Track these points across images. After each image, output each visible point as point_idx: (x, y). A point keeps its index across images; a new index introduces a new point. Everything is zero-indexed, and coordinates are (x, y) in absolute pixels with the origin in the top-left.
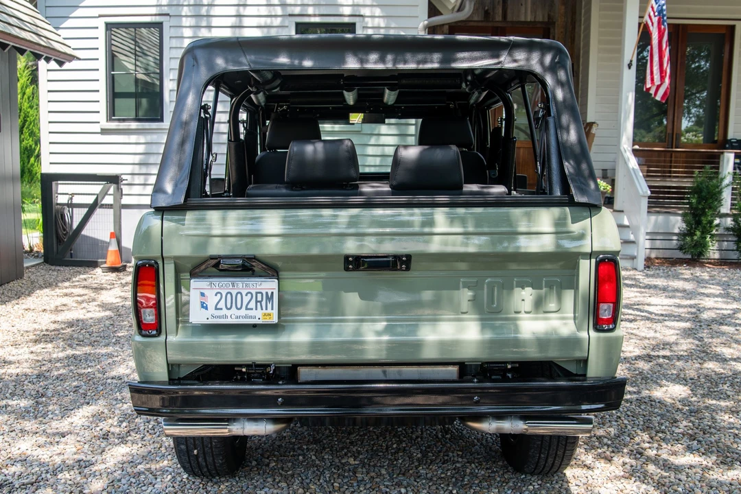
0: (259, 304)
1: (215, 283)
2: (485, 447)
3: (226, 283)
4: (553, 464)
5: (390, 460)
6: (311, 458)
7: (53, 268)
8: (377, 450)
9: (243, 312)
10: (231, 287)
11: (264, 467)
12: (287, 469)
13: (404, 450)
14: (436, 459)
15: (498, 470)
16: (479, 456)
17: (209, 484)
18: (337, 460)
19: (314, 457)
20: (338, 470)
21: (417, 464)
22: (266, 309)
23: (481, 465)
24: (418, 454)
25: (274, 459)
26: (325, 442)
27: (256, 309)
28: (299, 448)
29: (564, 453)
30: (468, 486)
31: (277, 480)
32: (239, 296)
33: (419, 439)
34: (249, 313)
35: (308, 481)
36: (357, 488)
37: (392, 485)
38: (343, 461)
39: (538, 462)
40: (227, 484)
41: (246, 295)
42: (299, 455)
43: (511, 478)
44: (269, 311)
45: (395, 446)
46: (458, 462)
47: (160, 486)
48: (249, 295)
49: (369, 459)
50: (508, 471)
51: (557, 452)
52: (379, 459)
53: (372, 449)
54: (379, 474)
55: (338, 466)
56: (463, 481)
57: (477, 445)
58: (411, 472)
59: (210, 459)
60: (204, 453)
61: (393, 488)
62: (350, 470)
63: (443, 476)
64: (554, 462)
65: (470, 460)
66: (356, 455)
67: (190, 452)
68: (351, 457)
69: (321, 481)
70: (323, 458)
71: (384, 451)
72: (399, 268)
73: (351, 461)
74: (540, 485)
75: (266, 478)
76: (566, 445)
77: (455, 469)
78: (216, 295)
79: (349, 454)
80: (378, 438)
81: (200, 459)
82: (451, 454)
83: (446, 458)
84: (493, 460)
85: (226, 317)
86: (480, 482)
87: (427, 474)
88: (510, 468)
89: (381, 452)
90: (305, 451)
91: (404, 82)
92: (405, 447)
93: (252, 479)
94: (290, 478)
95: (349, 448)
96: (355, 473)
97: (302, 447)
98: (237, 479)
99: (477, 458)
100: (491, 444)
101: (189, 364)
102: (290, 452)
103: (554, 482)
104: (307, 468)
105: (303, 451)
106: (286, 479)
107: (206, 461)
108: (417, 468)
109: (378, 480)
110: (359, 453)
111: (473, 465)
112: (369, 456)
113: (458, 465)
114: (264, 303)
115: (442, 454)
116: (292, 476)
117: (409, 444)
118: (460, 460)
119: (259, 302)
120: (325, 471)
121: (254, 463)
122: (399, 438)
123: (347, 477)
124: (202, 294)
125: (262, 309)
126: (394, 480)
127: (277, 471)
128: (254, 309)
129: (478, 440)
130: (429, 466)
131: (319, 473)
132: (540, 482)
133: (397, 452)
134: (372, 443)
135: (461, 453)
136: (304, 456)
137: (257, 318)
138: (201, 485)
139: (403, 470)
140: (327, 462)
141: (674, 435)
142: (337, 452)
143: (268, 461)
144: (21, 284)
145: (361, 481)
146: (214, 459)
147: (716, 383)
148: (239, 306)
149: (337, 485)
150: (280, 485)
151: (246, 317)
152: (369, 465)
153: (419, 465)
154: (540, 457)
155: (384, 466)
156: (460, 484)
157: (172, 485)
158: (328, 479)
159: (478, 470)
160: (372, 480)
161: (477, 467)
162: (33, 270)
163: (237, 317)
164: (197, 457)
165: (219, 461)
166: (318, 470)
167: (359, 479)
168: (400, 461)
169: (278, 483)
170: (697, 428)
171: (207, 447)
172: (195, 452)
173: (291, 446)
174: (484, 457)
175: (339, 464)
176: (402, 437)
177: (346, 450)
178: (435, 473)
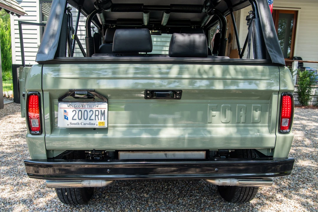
0: (97, 117)
1: (72, 105)
2: (209, 188)
3: (78, 105)
4: (246, 199)
5: (164, 195)
6: (126, 194)
7: (17, 104)
8: (158, 189)
9: (88, 121)
10: (81, 107)
11: (102, 199)
12: (114, 200)
13: (171, 189)
14: (186, 195)
15: (217, 200)
16: (207, 193)
17: (74, 209)
18: (138, 195)
19: (127, 193)
20: (139, 200)
21: (177, 197)
22: (101, 120)
23: (209, 197)
24: (177, 191)
25: (108, 194)
26: (132, 185)
27: (95, 120)
28: (120, 189)
29: (252, 193)
30: (204, 209)
31: (109, 206)
32: (86, 112)
33: (178, 184)
34: (92, 122)
35: (124, 206)
36: (149, 210)
37: (166, 209)
38: (141, 195)
39: (239, 197)
40: (83, 209)
41: (90, 112)
42: (120, 192)
43: (224, 205)
44: (103, 121)
45: (166, 187)
46: (197, 196)
47: (49, 210)
48: (92, 112)
49: (154, 194)
50: (222, 201)
51: (249, 193)
52: (159, 195)
53: (155, 189)
54: (159, 202)
55: (139, 198)
56: (200, 206)
57: (205, 187)
58: (175, 201)
59: (74, 197)
60: (71, 194)
61: (167, 210)
62: (145, 201)
63: (191, 203)
64: (247, 197)
65: (203, 195)
66: (148, 192)
67: (63, 194)
68: (145, 193)
69: (131, 207)
70: (132, 194)
71: (161, 190)
72: (175, 97)
73: (145, 195)
74: (239, 208)
75: (104, 205)
76: (253, 190)
77: (196, 200)
78: (73, 112)
79: (144, 192)
80: (158, 183)
81: (69, 197)
82: (193, 192)
83: (191, 194)
84: (214, 194)
85: (79, 124)
86: (209, 207)
87: (183, 202)
88: (222, 199)
89: (160, 190)
90: (123, 190)
91: (174, 8)
92: (171, 188)
93: (96, 205)
94: (115, 205)
95: (144, 188)
96: (147, 202)
97: (121, 188)
98: (89, 205)
99: (206, 194)
100: (211, 186)
101: (58, 150)
102: (115, 191)
103: (245, 207)
104: (124, 199)
105: (122, 190)
106: (112, 205)
107: (72, 198)
108: (177, 199)
109: (159, 206)
110: (149, 191)
111: (205, 198)
112: (154, 193)
113: (198, 197)
114: (99, 116)
115: (189, 192)
116: (116, 204)
117: (173, 186)
118: (198, 195)
119: (97, 115)
120: (133, 201)
121: (98, 197)
122: (168, 183)
123: (144, 204)
124: (65, 111)
125: (98, 120)
126: (167, 206)
127: (109, 201)
128: (94, 119)
129: (205, 184)
130: (183, 198)
131: (130, 202)
132: (238, 207)
133: (167, 191)
134: (155, 185)
135: (198, 191)
136: (122, 192)
137: (96, 125)
138: (70, 209)
139: (171, 200)
140: (134, 196)
141: (294, 181)
142: (138, 190)
143: (104, 195)
144: (2, 111)
145: (150, 206)
146: (76, 197)
147: (305, 156)
148: (86, 118)
149: (139, 209)
150: (110, 209)
151: (90, 124)
152: (154, 197)
153: (179, 198)
154: (240, 195)
155: (161, 198)
156: (199, 208)
157: (55, 209)
158: (134, 205)
159: (208, 200)
160: (156, 206)
161: (206, 198)
162: (9, 105)
163: (84, 124)
164: (67, 196)
165: (79, 198)
166: (129, 200)
167: (150, 205)
168: (169, 196)
169: (109, 208)
170: (304, 178)
171: (72, 191)
172: (66, 193)
173: (116, 187)
174: (209, 193)
175: (139, 197)
176: (169, 183)
177: (142, 190)
178: (187, 202)
